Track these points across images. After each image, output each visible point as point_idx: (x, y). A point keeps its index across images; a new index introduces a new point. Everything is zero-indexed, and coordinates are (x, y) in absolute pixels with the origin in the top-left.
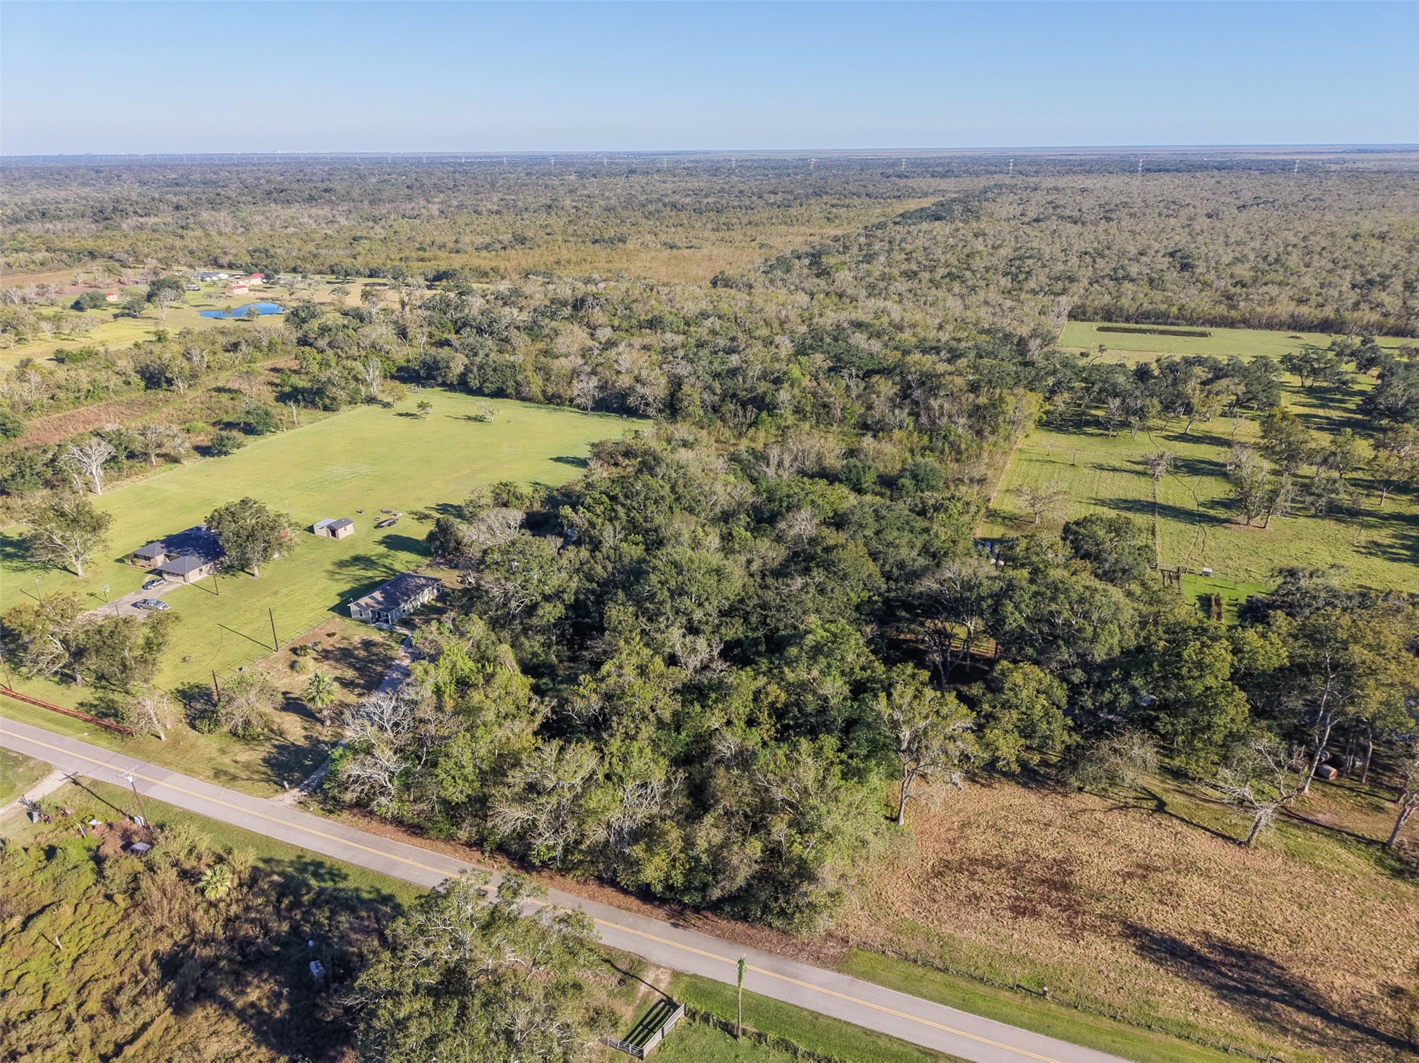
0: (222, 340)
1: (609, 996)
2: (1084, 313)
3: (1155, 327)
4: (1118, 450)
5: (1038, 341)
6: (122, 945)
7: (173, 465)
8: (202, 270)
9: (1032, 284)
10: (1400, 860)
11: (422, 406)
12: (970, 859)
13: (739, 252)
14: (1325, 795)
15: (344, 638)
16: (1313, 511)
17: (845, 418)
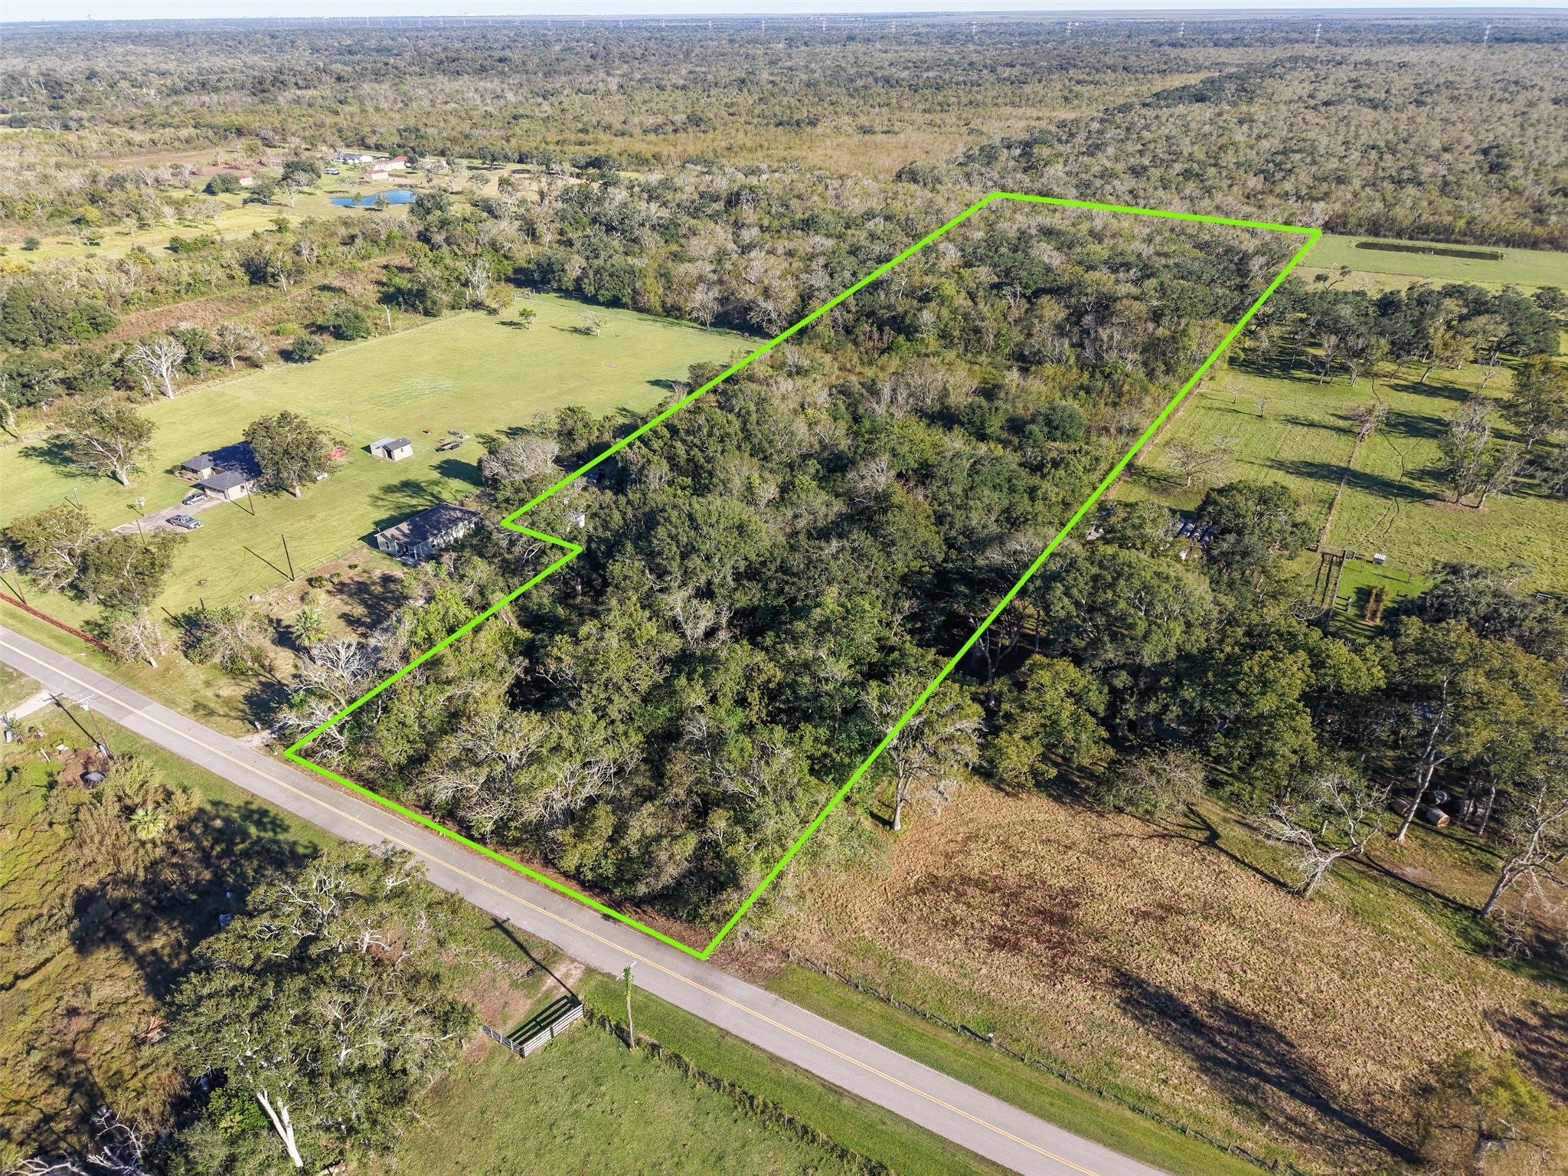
0: (343, 231)
1: (511, 986)
2: (1345, 225)
3: (1434, 245)
4: (1325, 401)
5: (1262, 260)
6: (51, 877)
7: (252, 370)
8: (345, 151)
9: (1288, 186)
10: (1490, 933)
11: (524, 314)
12: (963, 878)
13: (941, 139)
14: (1424, 845)
15: (365, 571)
16: (1545, 491)
17: (998, 346)
